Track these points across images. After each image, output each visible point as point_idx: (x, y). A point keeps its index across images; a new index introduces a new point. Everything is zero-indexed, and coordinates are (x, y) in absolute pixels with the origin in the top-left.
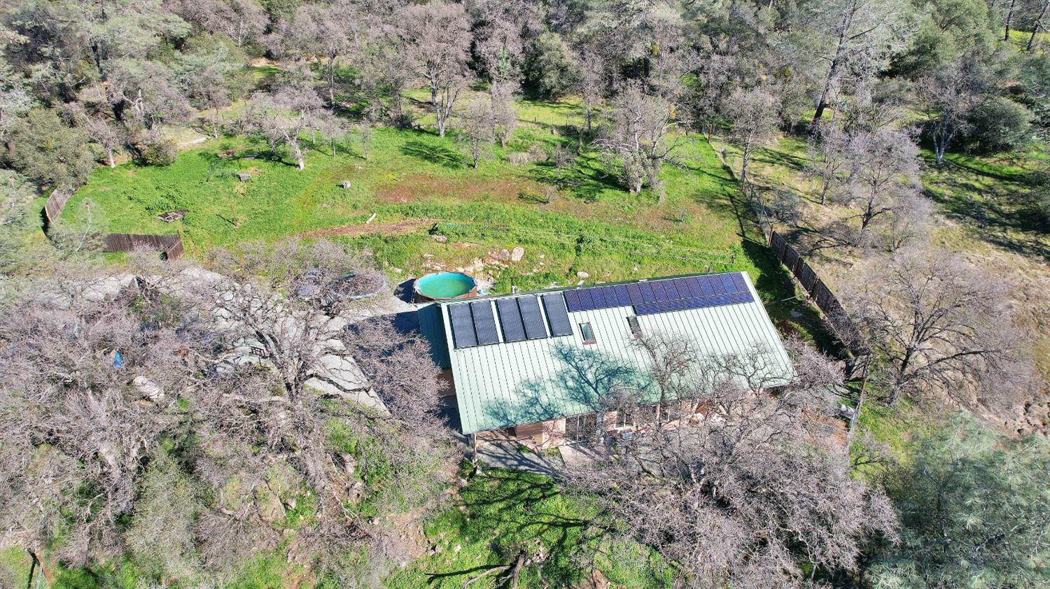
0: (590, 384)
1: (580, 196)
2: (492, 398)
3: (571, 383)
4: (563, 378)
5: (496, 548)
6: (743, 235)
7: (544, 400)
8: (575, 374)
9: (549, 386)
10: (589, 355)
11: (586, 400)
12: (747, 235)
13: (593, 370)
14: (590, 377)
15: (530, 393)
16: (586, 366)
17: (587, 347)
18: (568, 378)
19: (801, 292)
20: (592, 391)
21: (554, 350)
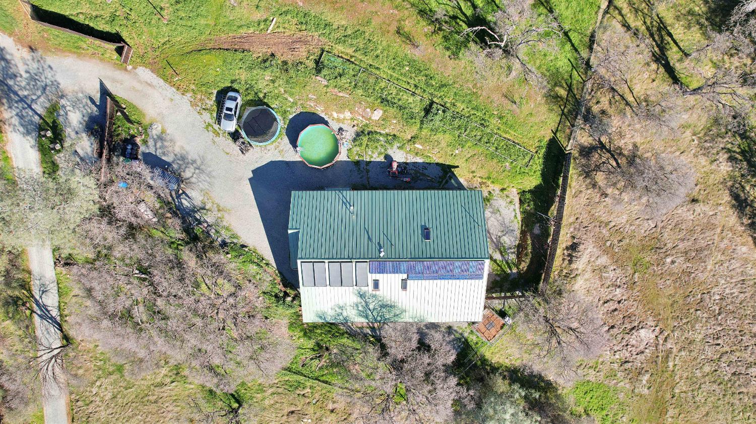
0: (369, 309)
1: (448, 49)
2: (319, 310)
3: (360, 308)
4: (357, 305)
5: (318, 344)
6: (555, 134)
7: (345, 314)
8: (364, 303)
9: (348, 308)
10: (374, 296)
11: (367, 317)
12: (558, 135)
13: (374, 304)
14: (371, 307)
15: (339, 311)
16: (371, 301)
17: (374, 293)
18: (360, 306)
19: (554, 210)
20: (370, 313)
21: (357, 292)
